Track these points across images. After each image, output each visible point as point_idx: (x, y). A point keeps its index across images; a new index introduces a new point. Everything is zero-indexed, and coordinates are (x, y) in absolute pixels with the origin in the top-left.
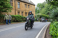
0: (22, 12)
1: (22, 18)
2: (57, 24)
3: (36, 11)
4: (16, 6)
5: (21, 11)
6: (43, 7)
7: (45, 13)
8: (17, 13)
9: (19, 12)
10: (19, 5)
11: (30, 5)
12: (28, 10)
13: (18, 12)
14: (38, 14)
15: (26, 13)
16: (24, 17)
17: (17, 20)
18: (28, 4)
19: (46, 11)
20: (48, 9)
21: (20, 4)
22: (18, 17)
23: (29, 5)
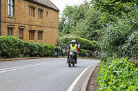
0: (22, 30)
1: (19, 46)
2: (118, 67)
3: (61, 29)
4: (3, 11)
5: (17, 26)
6: (82, 16)
7: (85, 34)
8: (4, 30)
9: (12, 28)
10: (13, 6)
11: (45, 9)
12: (37, 23)
13: (9, 28)
14: (65, 37)
15: (32, 32)
16: (26, 44)
17: (5, 50)
18: (37, 7)
19: (89, 30)
20: (95, 22)
21: (16, 4)
22: (7, 42)
23: (41, 11)
